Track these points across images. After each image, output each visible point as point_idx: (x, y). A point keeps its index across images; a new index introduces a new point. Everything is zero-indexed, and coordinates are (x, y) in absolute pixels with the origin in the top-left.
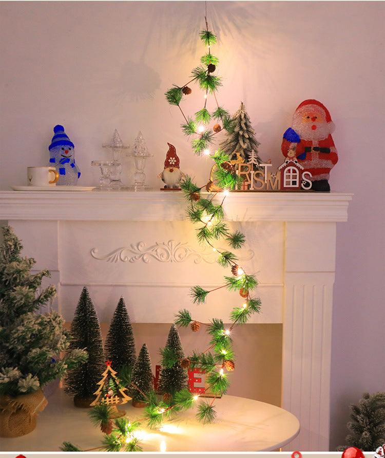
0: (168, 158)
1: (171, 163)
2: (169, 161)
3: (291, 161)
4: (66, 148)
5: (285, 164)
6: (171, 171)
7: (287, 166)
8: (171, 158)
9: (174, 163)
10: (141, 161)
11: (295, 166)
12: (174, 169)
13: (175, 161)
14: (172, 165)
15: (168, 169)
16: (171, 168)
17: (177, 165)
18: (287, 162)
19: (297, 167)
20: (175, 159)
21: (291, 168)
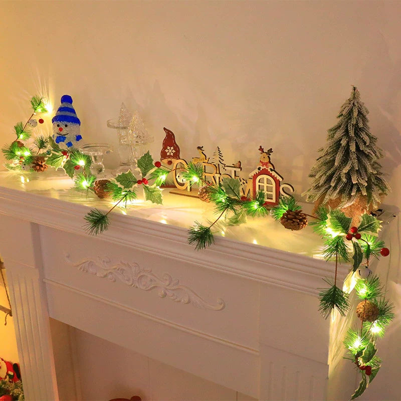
0: (165, 148)
1: (168, 154)
2: (167, 151)
3: (265, 167)
4: (62, 124)
5: (257, 171)
6: (170, 163)
7: (260, 174)
8: (169, 148)
9: (172, 154)
11: (271, 175)
12: (173, 160)
13: (174, 151)
14: (170, 155)
15: (166, 160)
16: (170, 159)
17: (176, 155)
18: (259, 169)
19: (273, 177)
20: (174, 149)
21: (265, 177)
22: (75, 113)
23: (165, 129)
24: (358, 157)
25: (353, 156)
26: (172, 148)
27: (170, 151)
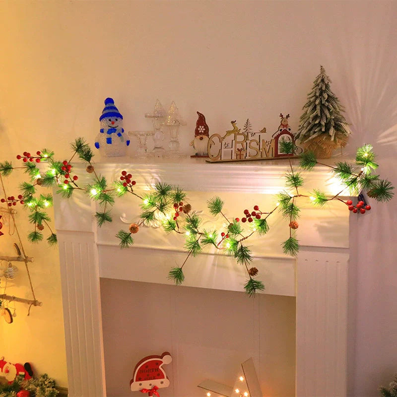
0: (198, 127)
1: (200, 131)
2: (199, 129)
3: (285, 128)
4: (113, 119)
5: (279, 132)
6: (201, 139)
7: (281, 134)
8: (200, 127)
9: (203, 132)
10: (176, 130)
11: (289, 133)
12: (204, 136)
13: (204, 129)
14: (201, 133)
15: (198, 137)
16: (201, 136)
18: (281, 130)
19: (291, 134)
21: (285, 135)
22: (117, 109)
23: (198, 112)
24: (321, 107)
25: (318, 107)
26: (203, 127)
27: (202, 129)
